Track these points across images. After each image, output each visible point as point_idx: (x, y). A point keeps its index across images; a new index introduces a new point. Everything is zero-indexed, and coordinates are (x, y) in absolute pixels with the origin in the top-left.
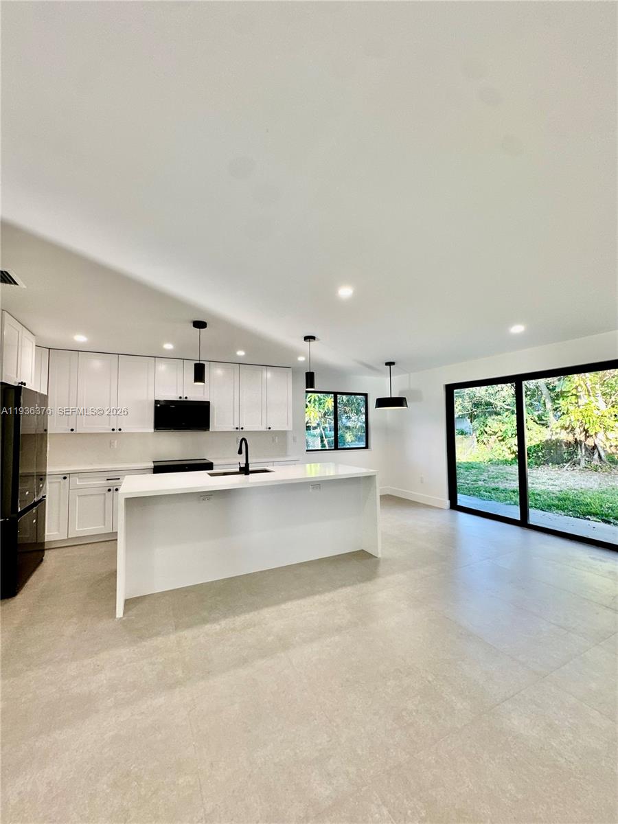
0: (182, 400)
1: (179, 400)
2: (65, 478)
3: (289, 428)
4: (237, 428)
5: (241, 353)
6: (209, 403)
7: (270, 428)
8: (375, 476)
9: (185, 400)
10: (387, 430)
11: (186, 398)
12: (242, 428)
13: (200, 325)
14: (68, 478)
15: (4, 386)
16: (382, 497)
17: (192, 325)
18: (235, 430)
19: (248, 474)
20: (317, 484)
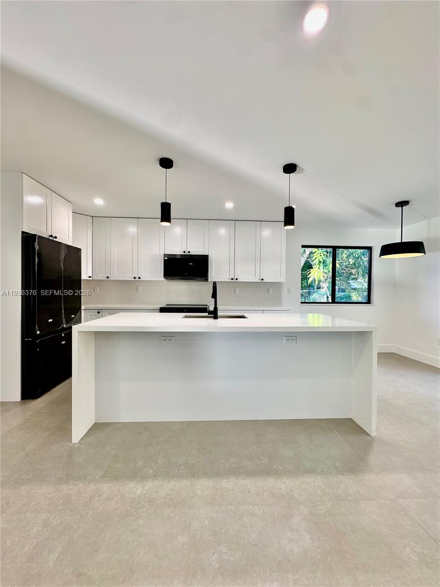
0: (186, 254)
1: (184, 254)
2: (99, 312)
3: (282, 279)
4: (232, 279)
5: (229, 205)
6: (207, 256)
7: (262, 280)
8: (372, 332)
9: (188, 254)
10: (394, 285)
11: (189, 252)
12: (237, 279)
13: (166, 163)
14: (101, 313)
15: (25, 234)
16: (380, 355)
17: (158, 163)
18: (231, 280)
19: (217, 319)
20: (293, 336)
